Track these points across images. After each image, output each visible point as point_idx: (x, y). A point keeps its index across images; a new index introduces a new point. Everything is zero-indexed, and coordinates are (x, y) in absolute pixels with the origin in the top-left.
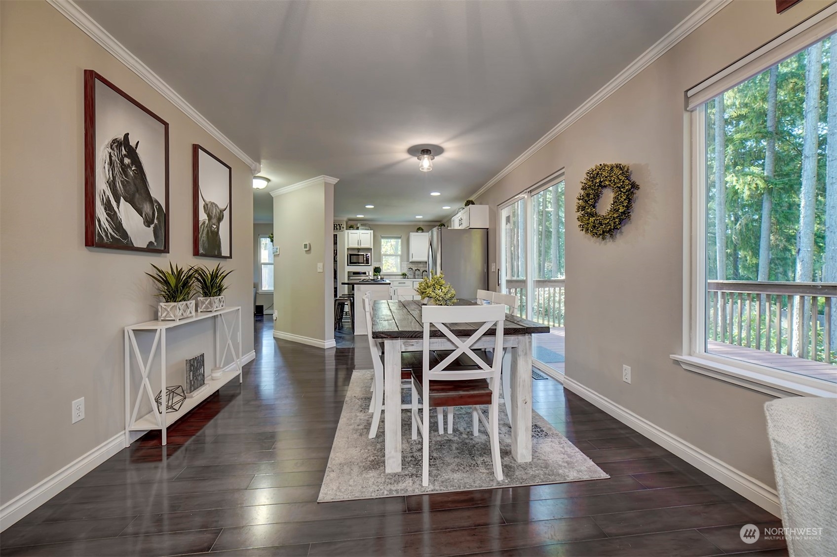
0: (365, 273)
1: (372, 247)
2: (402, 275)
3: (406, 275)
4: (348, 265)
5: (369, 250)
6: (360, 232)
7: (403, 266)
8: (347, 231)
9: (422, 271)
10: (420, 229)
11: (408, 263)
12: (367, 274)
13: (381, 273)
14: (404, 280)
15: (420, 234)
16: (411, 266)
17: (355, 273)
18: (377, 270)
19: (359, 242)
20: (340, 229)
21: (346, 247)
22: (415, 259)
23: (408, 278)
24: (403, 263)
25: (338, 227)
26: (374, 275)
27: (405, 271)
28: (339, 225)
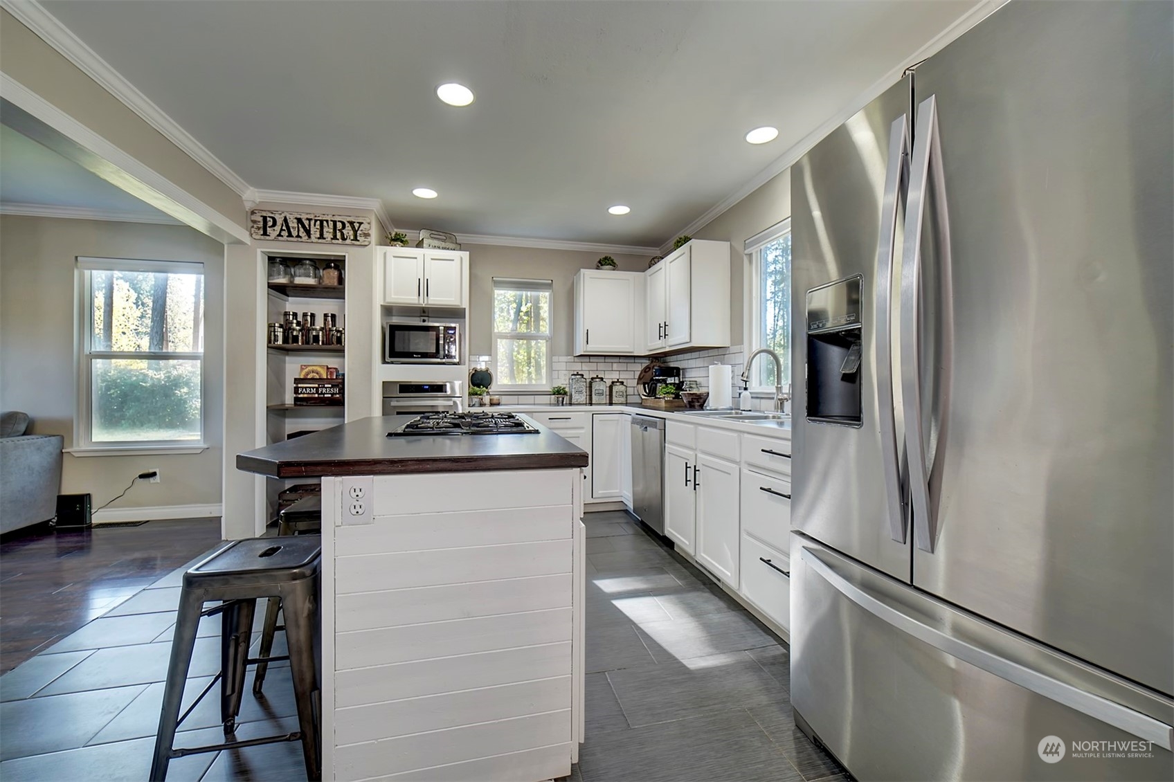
0: (439, 388)
1: (465, 304)
2: (554, 394)
3: (565, 393)
4: (384, 362)
5: (455, 313)
6: (427, 253)
7: (556, 366)
8: (381, 250)
9: (609, 383)
10: (606, 262)
11: (570, 358)
12: (449, 392)
13: (493, 388)
14: (560, 408)
15: (606, 273)
16: (578, 367)
17: (406, 388)
18: (480, 380)
19: (423, 287)
20: (355, 239)
21: (378, 302)
22: (595, 347)
23: (571, 404)
24: (555, 359)
25: (348, 231)
26: (470, 394)
27: (562, 381)
28: (352, 223)
